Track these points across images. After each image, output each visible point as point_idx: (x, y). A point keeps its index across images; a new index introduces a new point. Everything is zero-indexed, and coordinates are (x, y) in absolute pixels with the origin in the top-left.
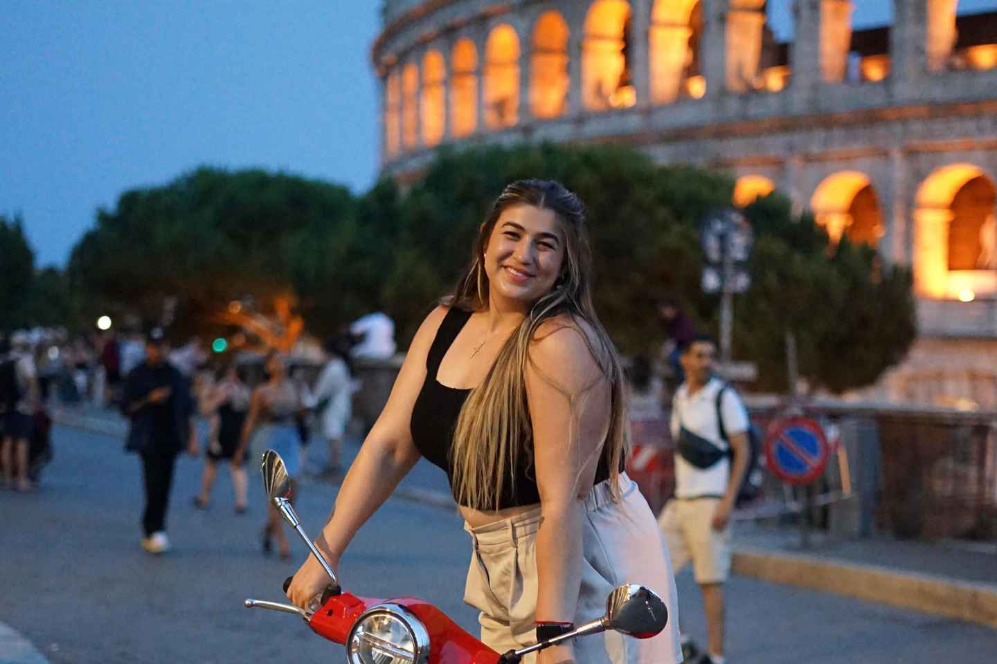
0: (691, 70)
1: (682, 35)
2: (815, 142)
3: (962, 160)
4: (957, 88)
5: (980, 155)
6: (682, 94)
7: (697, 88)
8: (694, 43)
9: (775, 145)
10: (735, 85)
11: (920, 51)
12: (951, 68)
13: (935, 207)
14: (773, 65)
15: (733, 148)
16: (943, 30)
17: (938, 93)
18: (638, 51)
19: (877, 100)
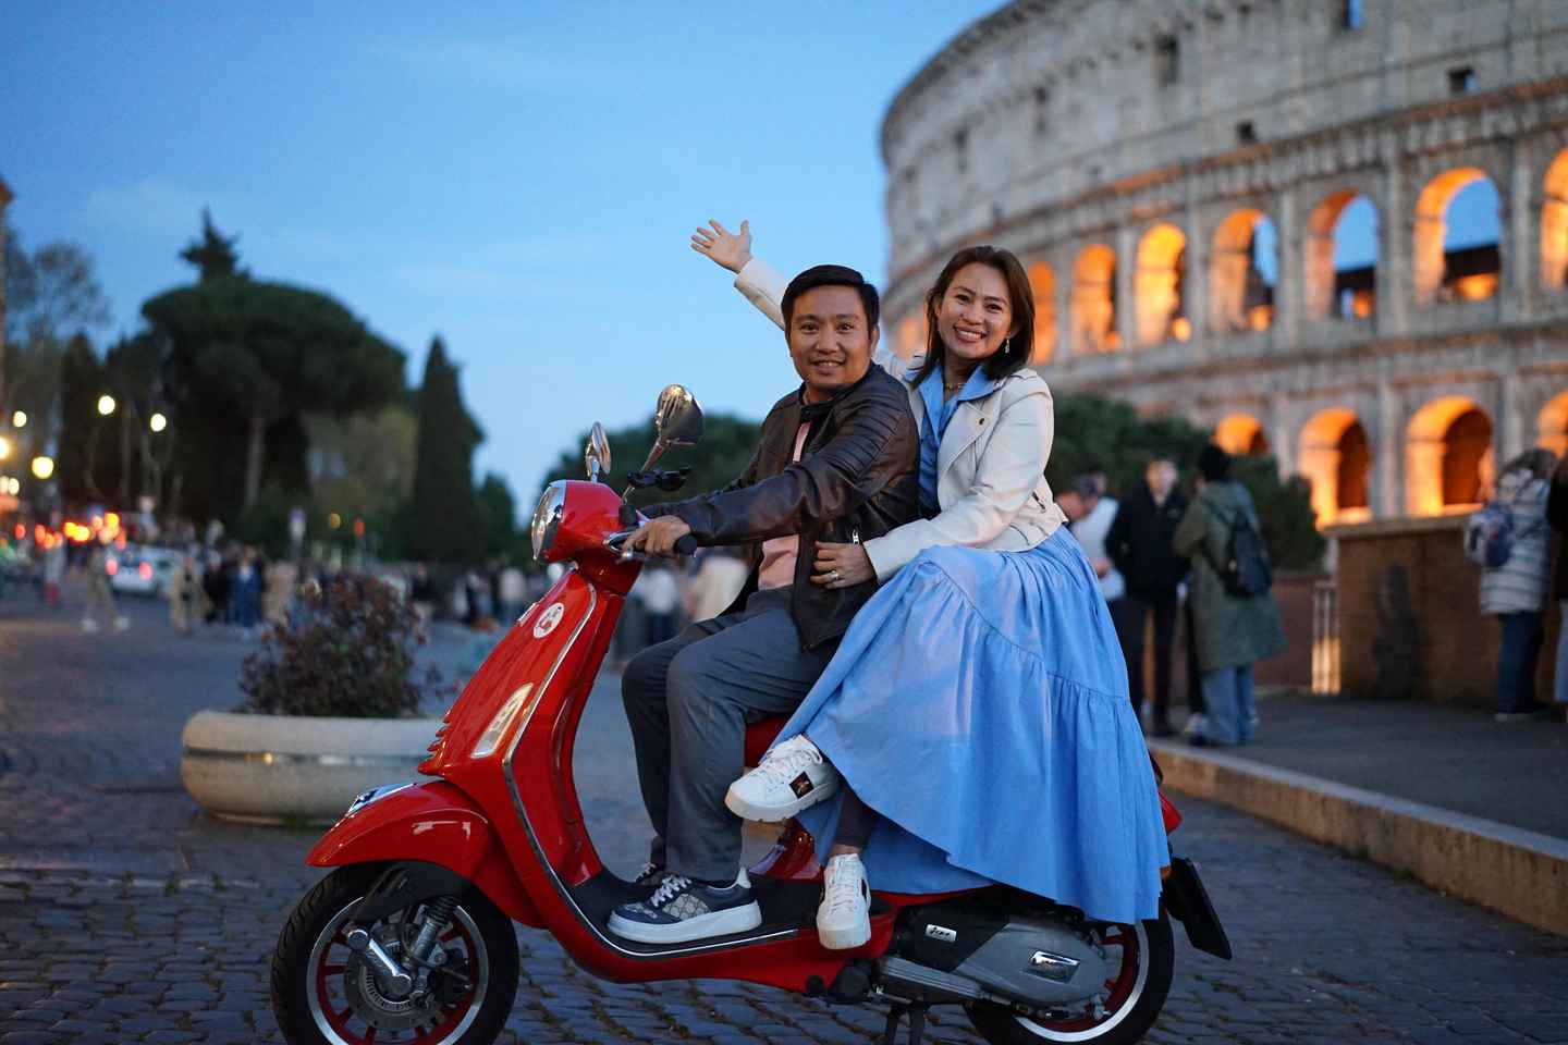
0: (1178, 313)
1: (1168, 279)
2: (1301, 377)
3: (1451, 393)
4: (1447, 320)
5: (1472, 386)
6: (1169, 335)
7: (1182, 329)
8: (1180, 288)
9: (1260, 383)
10: (1218, 324)
11: (1408, 285)
12: (1440, 300)
13: (1427, 440)
14: (1257, 305)
15: (1222, 386)
16: (1430, 263)
17: (1427, 327)
18: (1124, 296)
19: (1363, 337)
